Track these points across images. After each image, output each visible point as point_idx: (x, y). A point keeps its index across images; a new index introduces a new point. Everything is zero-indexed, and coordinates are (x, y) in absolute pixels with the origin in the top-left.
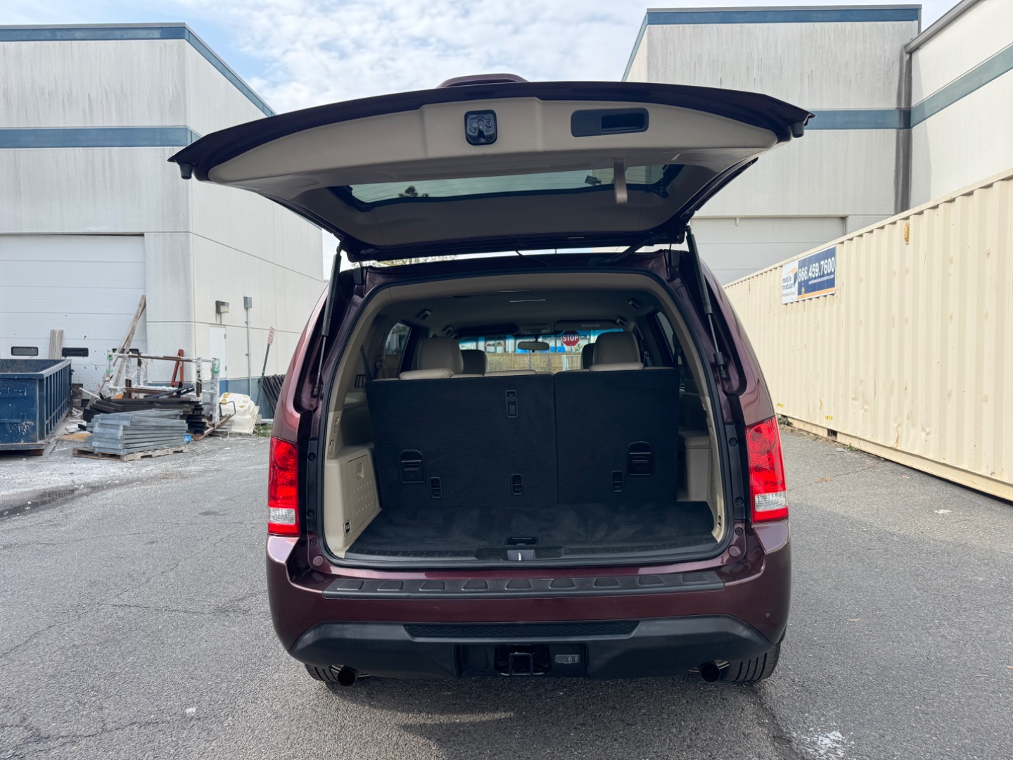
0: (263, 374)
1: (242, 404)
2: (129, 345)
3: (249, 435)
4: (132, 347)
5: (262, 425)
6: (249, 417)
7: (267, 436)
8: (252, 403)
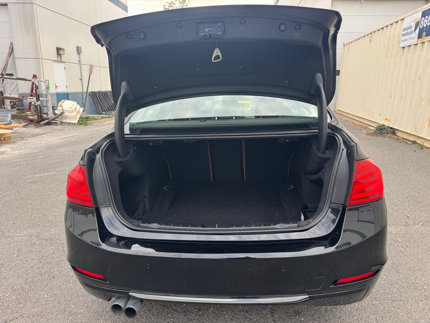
0: (87, 90)
1: (71, 106)
2: (5, 72)
3: (75, 124)
4: (7, 73)
5: (85, 118)
6: (75, 114)
7: (86, 124)
8: (78, 106)
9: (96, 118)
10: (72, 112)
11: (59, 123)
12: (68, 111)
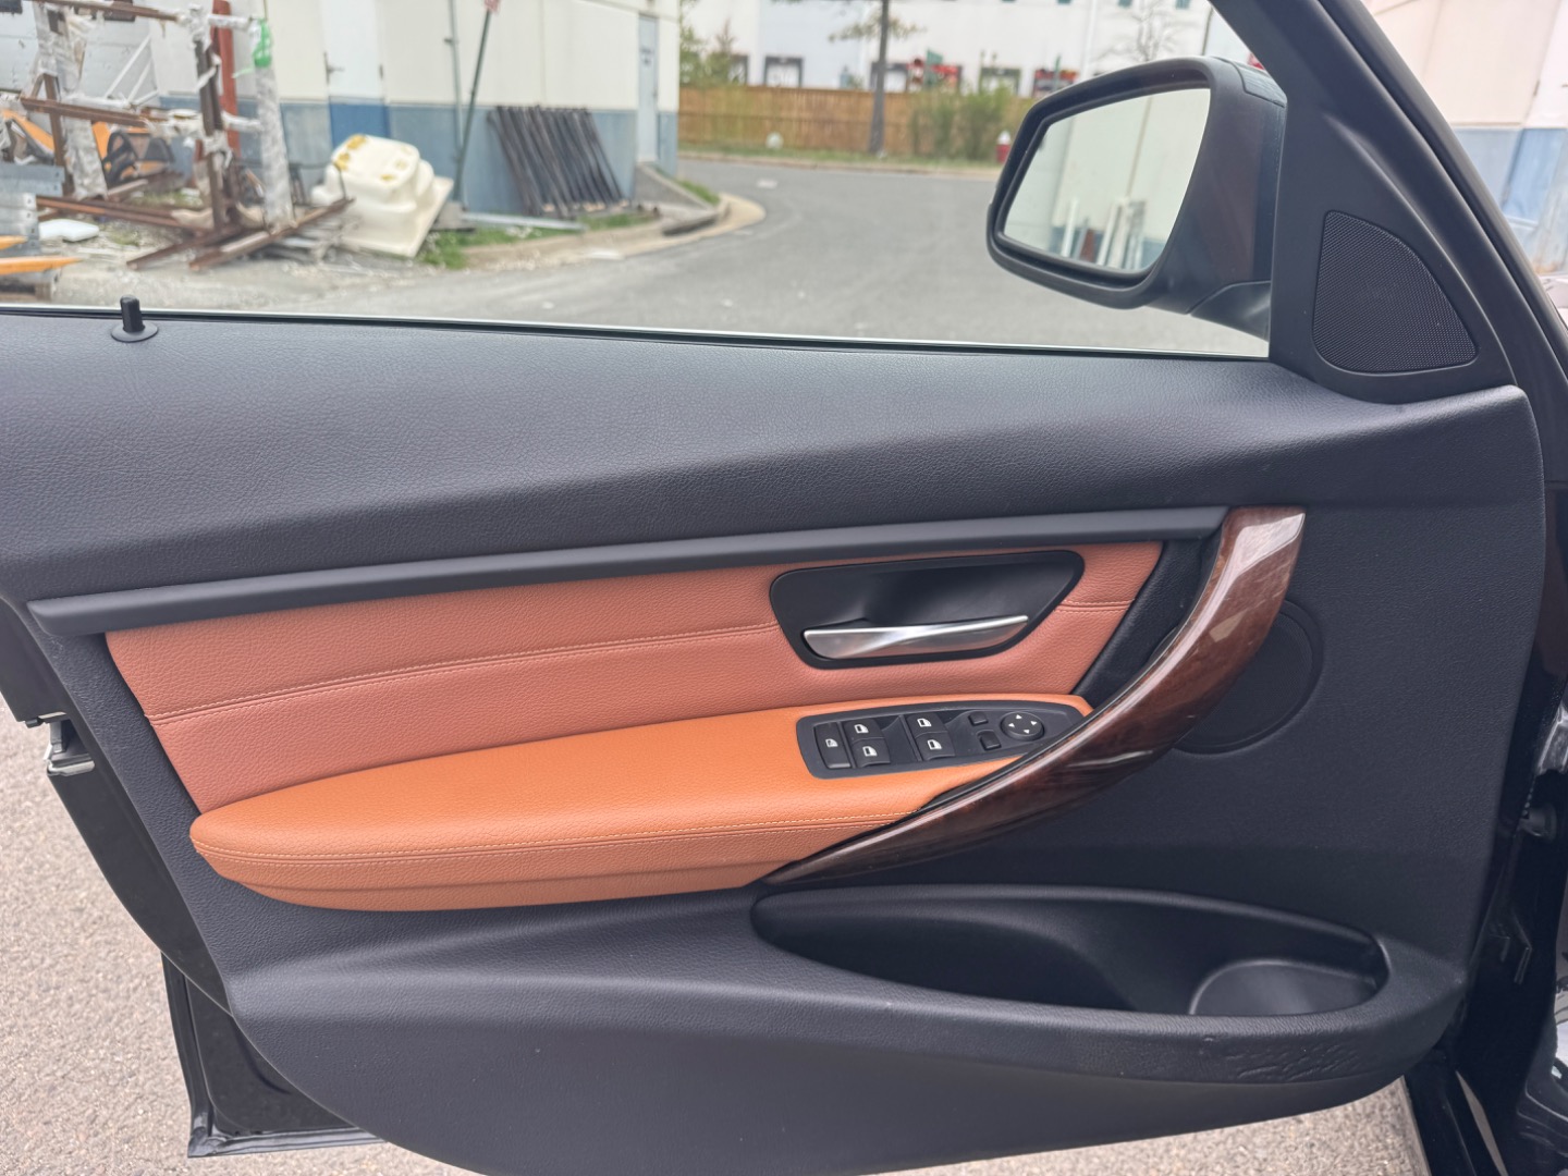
0: (473, 94)
1: (389, 169)
3: (402, 258)
5: (459, 231)
6: (406, 206)
7: (455, 263)
8: (426, 169)
9: (512, 231)
10: (394, 196)
11: (320, 253)
12: (372, 192)
